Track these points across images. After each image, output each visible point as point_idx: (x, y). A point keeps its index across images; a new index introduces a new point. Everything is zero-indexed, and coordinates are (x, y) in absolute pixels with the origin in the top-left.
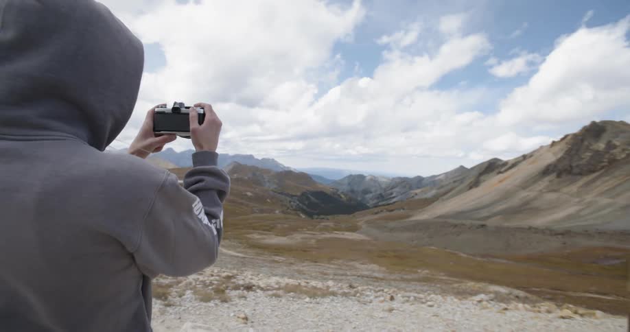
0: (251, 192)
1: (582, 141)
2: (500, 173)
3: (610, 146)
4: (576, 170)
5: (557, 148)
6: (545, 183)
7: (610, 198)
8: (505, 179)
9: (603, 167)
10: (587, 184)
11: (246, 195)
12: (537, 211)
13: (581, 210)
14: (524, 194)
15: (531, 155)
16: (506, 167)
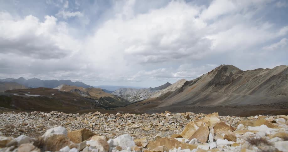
0: (76, 99)
1: (221, 72)
2: (190, 85)
3: (231, 74)
4: (222, 84)
5: (211, 75)
6: (210, 89)
7: (237, 93)
8: (194, 87)
9: (231, 82)
10: (227, 88)
11: (74, 101)
12: (212, 100)
13: (228, 98)
14: (204, 94)
15: (201, 77)
16: (192, 83)
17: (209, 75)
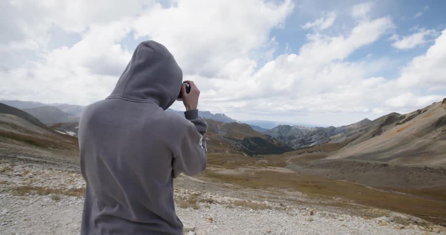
0: (209, 138)
2: (399, 124)
6: (438, 132)
8: (402, 129)
15: (425, 110)
16: (404, 120)
17: (444, 105)
